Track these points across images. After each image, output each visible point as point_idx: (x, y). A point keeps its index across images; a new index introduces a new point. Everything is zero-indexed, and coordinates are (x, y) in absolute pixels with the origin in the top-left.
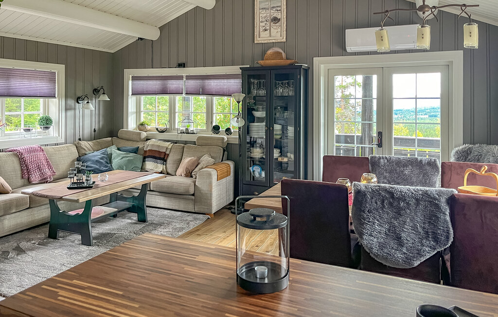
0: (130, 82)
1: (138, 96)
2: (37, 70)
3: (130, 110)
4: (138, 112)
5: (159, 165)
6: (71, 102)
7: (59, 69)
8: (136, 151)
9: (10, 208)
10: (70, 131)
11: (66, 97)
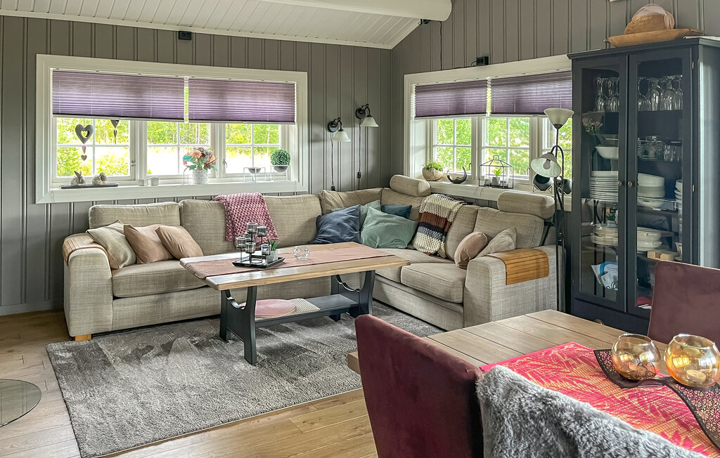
0: (413, 96)
1: (428, 119)
2: (265, 81)
3: (412, 144)
4: (429, 147)
5: (434, 240)
6: (319, 130)
7: (299, 80)
8: (406, 213)
9: (176, 283)
10: (317, 176)
11: (311, 121)
